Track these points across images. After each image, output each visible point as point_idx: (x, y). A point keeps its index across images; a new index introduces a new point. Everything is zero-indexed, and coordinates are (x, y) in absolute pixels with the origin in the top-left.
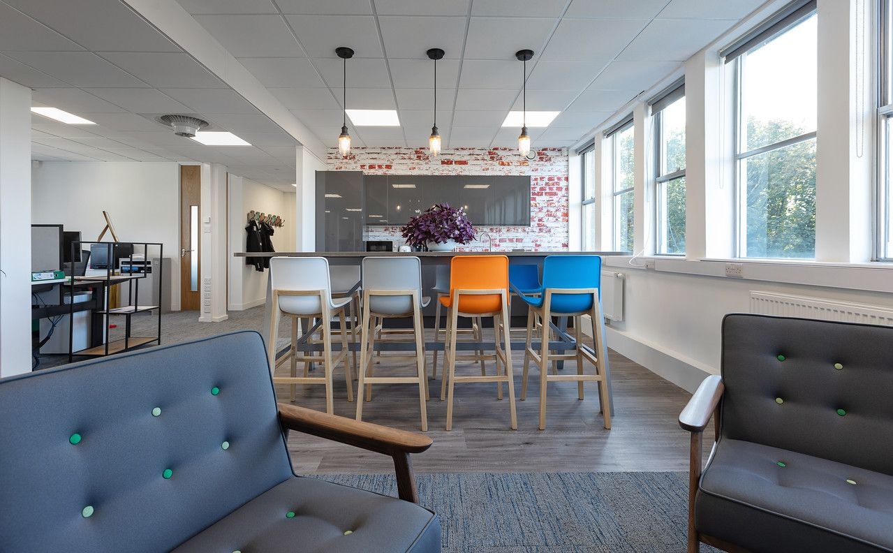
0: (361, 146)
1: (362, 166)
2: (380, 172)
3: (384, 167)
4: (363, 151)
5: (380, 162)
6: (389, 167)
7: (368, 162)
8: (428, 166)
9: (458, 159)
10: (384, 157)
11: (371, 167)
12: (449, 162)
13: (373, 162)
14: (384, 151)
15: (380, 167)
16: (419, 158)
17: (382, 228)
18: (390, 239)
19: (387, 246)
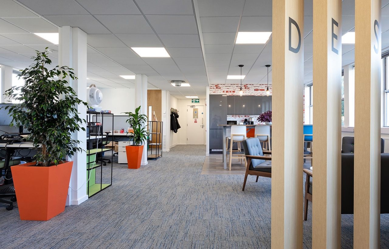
0: (223, 84)
1: (224, 92)
2: (230, 94)
3: (232, 92)
4: (224, 86)
5: (230, 90)
6: (234, 92)
7: (226, 90)
8: (249, 91)
9: (261, 88)
10: (232, 88)
11: (227, 92)
12: (257, 90)
13: (227, 90)
14: (232, 86)
15: (230, 92)
16: (245, 88)
17: (231, 116)
18: (234, 120)
19: (235, 123)
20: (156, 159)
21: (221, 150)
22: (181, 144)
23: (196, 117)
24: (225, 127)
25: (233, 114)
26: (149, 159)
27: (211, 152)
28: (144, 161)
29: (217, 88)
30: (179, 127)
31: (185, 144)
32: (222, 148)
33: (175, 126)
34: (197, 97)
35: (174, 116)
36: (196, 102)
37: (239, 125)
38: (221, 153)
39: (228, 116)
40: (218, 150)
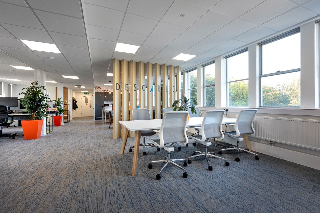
1: (102, 90)
2: (106, 91)
4: (102, 87)
6: (107, 90)
11: (104, 90)
14: (106, 88)
15: (106, 90)
17: (106, 102)
18: (108, 104)
19: (108, 105)
20: (67, 123)
21: (101, 118)
22: (78, 116)
23: (87, 102)
24: (103, 107)
25: (107, 101)
26: (64, 123)
27: (96, 119)
28: (62, 123)
29: (99, 88)
30: (77, 107)
31: (80, 116)
32: (102, 117)
33: (75, 107)
34: (88, 92)
35: (74, 102)
36: (87, 94)
37: (110, 106)
38: (101, 119)
39: (104, 102)
40: (100, 118)
